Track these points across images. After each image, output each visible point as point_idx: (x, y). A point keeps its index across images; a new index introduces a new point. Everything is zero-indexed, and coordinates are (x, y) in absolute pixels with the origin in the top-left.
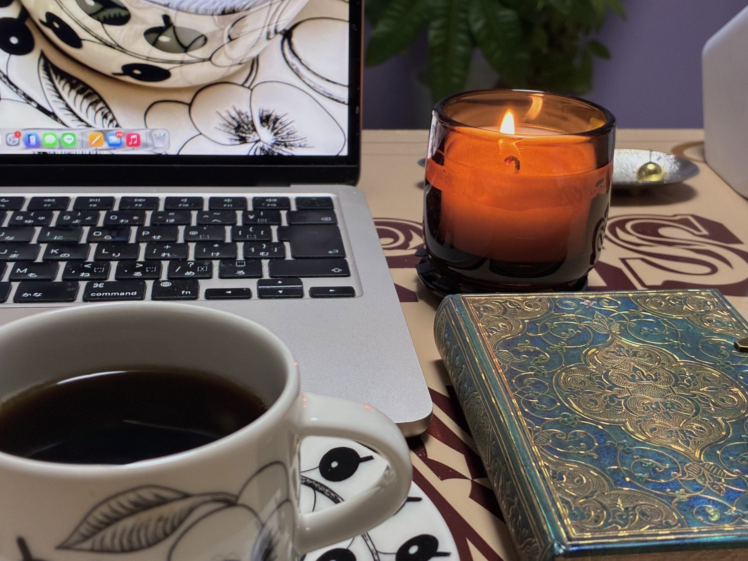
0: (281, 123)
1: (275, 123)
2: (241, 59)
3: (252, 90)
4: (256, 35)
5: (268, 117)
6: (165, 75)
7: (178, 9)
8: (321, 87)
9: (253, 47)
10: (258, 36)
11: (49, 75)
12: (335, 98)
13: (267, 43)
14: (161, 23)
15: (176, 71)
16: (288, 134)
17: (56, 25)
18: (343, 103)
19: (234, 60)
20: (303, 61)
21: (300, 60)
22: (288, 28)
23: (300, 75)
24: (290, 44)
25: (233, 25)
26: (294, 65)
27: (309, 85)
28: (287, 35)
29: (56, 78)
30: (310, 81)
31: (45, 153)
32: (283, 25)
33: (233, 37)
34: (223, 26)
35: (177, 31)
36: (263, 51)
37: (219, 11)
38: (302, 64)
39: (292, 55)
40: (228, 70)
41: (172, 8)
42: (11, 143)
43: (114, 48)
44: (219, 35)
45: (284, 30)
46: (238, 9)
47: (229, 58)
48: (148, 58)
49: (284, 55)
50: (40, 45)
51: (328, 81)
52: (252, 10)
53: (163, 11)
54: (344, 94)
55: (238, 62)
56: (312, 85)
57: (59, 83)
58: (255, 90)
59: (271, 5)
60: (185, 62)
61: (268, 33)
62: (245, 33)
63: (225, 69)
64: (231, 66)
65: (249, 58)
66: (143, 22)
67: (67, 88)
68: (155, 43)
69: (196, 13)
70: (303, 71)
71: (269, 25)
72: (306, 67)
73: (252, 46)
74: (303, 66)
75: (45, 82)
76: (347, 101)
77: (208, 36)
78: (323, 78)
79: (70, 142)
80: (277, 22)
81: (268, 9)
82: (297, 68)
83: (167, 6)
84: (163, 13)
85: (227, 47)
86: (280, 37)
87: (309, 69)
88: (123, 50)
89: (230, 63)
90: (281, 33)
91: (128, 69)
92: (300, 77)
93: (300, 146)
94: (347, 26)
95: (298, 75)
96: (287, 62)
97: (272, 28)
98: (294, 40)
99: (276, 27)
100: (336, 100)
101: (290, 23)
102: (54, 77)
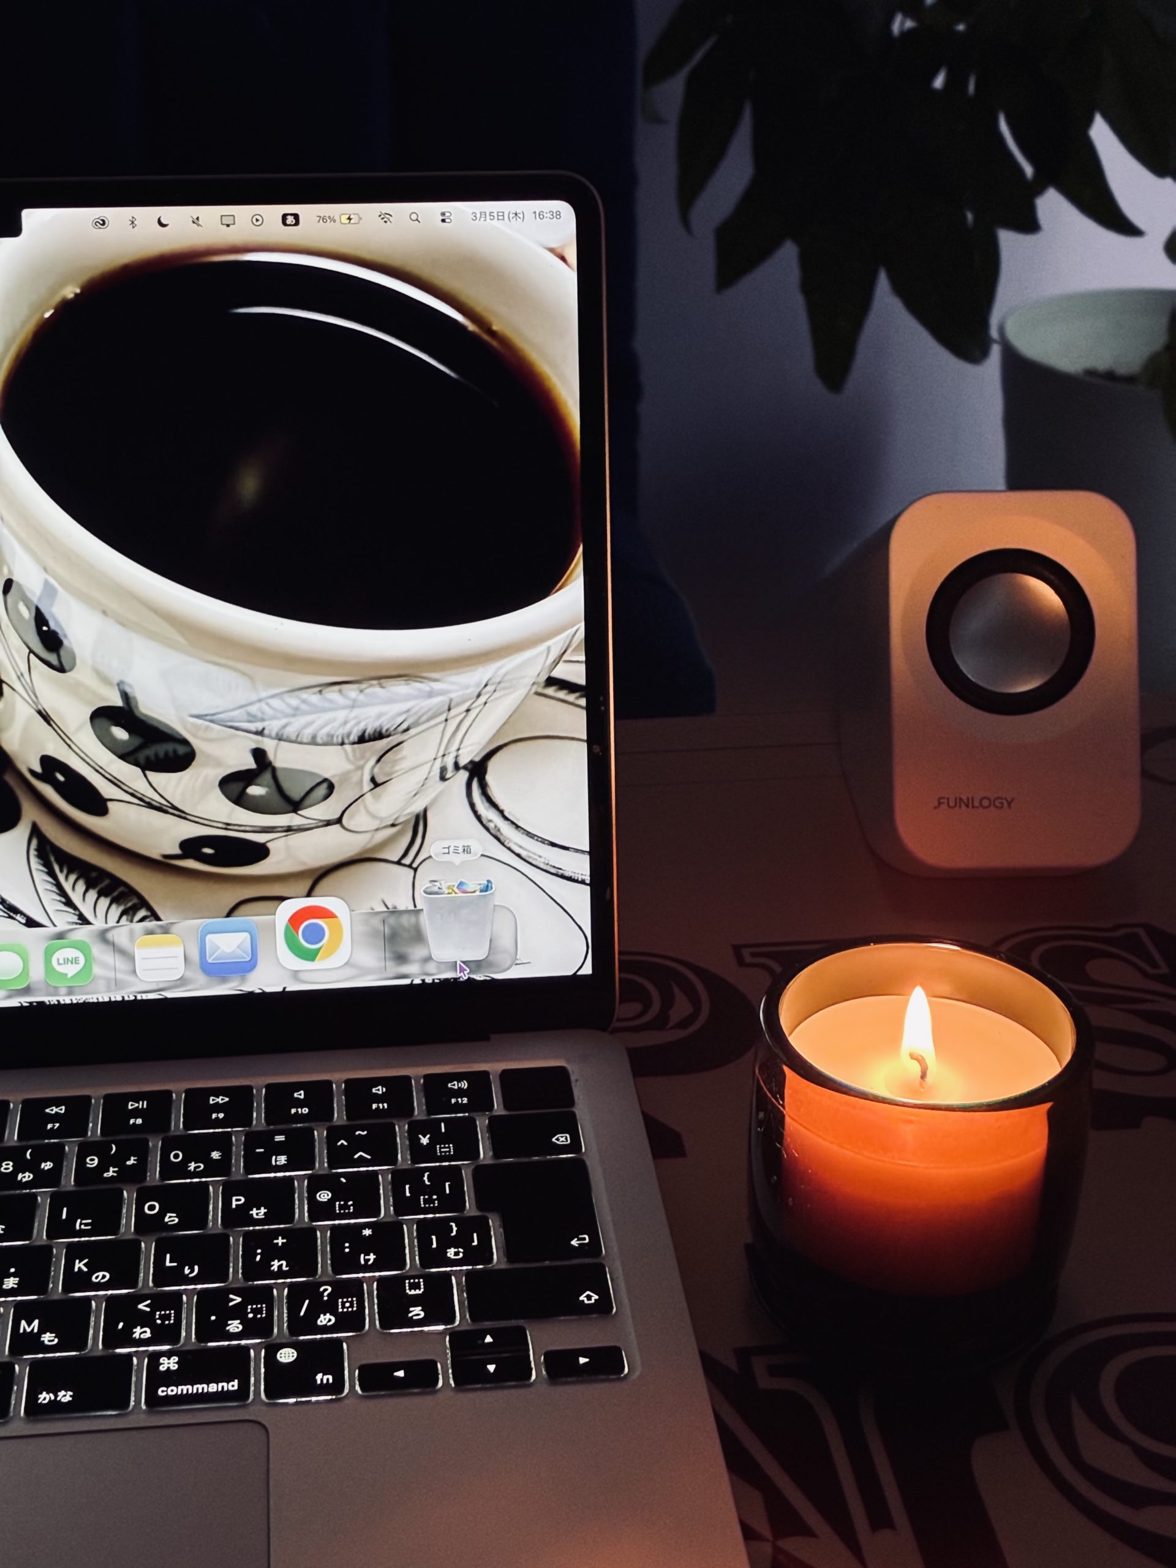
2: (395, 816)
4: (422, 773)
6: (260, 852)
7: (280, 738)
8: (540, 857)
9: (415, 795)
10: (425, 777)
11: (47, 864)
14: (250, 763)
15: (278, 846)
17: (61, 778)
19: (381, 819)
20: (506, 814)
22: (477, 759)
23: (502, 838)
24: (483, 786)
25: (379, 760)
26: (490, 821)
29: (61, 871)
30: (521, 847)
33: (379, 780)
34: (361, 763)
35: (281, 776)
37: (354, 737)
39: (487, 805)
40: (372, 837)
41: (270, 737)
43: (166, 812)
44: (355, 778)
46: (387, 730)
47: (373, 816)
48: (227, 826)
50: (30, 813)
52: (412, 732)
53: (254, 742)
55: (391, 822)
56: (524, 854)
57: (67, 878)
60: (295, 828)
62: (400, 773)
63: (367, 836)
64: (377, 830)
65: (409, 814)
66: (218, 763)
67: (81, 886)
68: (240, 800)
69: (313, 742)
70: (506, 830)
71: (444, 755)
73: (413, 793)
74: (506, 822)
75: (41, 877)
77: (334, 781)
82: (496, 826)
83: (260, 733)
84: (254, 746)
85: (368, 797)
86: (464, 775)
87: (517, 827)
88: (181, 814)
89: (376, 824)
91: (190, 847)
98: (489, 778)
101: (482, 750)
102: (57, 868)
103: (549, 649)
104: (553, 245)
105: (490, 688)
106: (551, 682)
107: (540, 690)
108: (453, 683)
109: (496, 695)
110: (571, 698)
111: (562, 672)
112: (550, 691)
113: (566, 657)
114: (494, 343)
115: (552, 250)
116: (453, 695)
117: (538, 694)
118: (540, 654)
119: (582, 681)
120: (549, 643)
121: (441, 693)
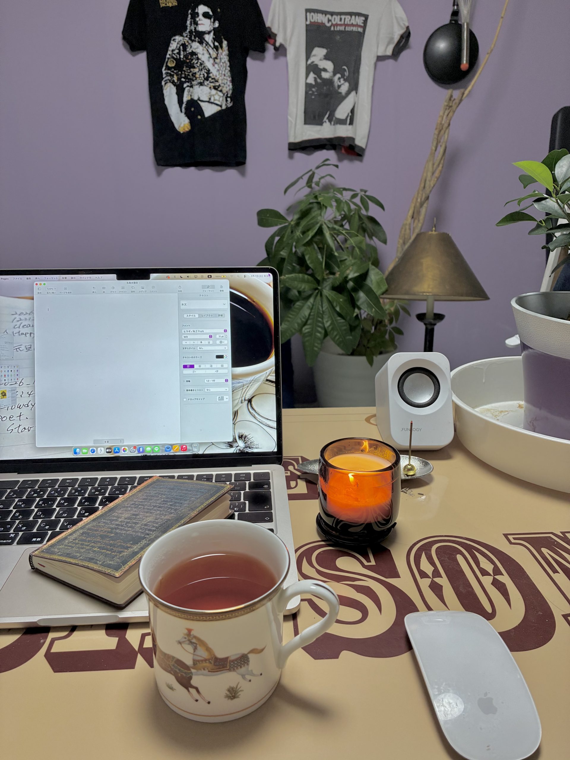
0: (247, 438)
1: (245, 438)
3: (235, 424)
5: (242, 436)
12: (271, 426)
13: (241, 405)
16: (251, 443)
18: (275, 428)
21: (255, 411)
22: (250, 398)
26: (253, 413)
27: (259, 422)
28: (250, 401)
31: (146, 455)
32: (248, 397)
36: (240, 408)
38: (256, 413)
42: (132, 451)
45: (248, 399)
49: (248, 409)
51: (268, 419)
54: (274, 425)
56: (261, 421)
58: (236, 425)
59: (243, 389)
61: (242, 400)
70: (256, 415)
71: (242, 397)
72: (258, 414)
76: (276, 428)
78: (265, 418)
79: (157, 450)
80: (245, 396)
81: (241, 390)
86: (247, 402)
90: (247, 400)
92: (256, 419)
93: (256, 448)
94: (275, 396)
95: (255, 418)
96: (250, 412)
97: (243, 398)
98: (253, 403)
99: (245, 398)
100: (271, 428)
103: (267, 373)
104: (268, 282)
105: (253, 382)
106: (267, 380)
107: (265, 382)
108: (244, 380)
109: (254, 383)
110: (272, 384)
111: (269, 378)
112: (267, 382)
113: (270, 375)
114: (254, 304)
115: (267, 283)
116: (244, 383)
117: (264, 383)
118: (264, 374)
119: (274, 380)
120: (267, 371)
121: (242, 382)
